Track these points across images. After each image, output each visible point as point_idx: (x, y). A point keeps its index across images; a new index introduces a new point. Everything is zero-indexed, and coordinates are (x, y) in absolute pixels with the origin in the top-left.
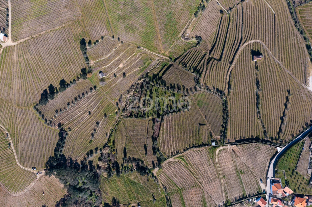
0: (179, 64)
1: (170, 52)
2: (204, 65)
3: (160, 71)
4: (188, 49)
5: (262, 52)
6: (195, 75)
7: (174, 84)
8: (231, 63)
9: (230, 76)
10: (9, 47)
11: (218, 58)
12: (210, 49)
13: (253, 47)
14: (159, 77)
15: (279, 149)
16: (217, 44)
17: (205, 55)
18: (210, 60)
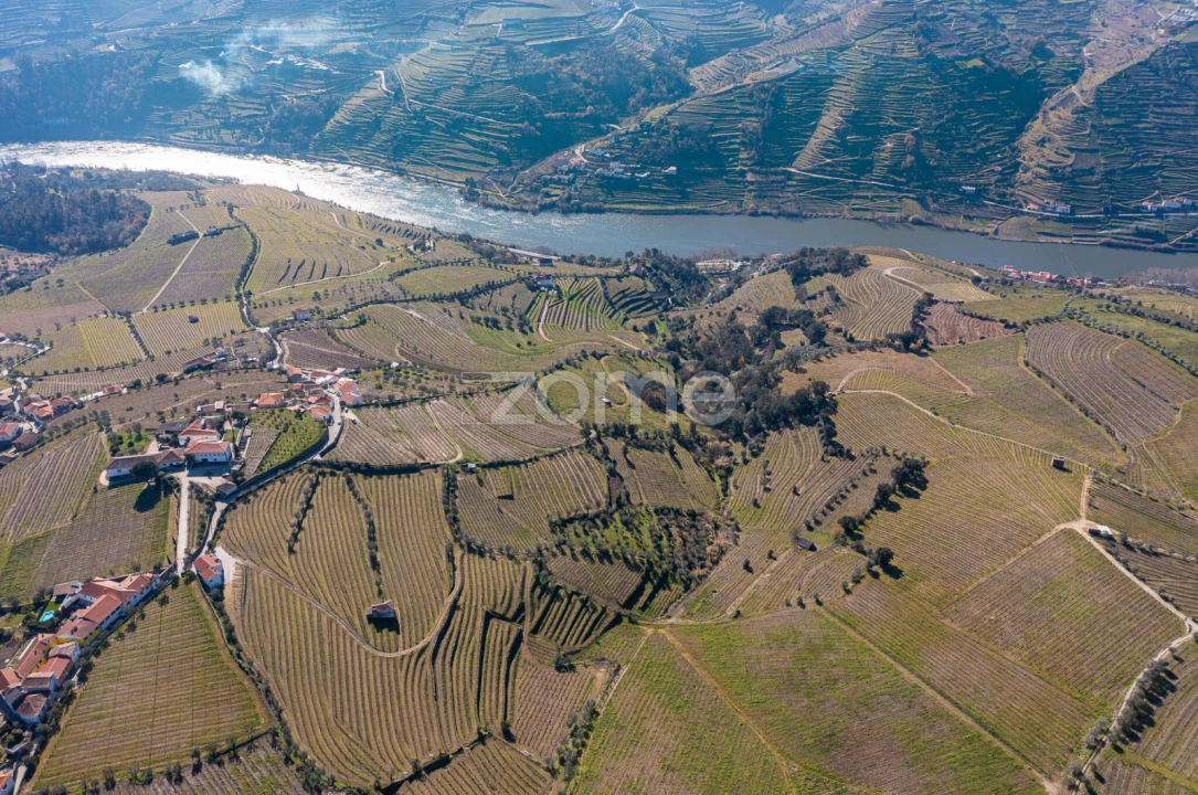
0: (604, 610)
1: (640, 634)
2: (532, 605)
3: (651, 597)
4: (589, 648)
5: (370, 629)
6: (553, 582)
7: (603, 563)
8: (455, 608)
9: (453, 580)
11: (494, 622)
12: (523, 647)
13: (396, 639)
14: (652, 582)
15: (317, 457)
17: (535, 631)
18: (518, 618)
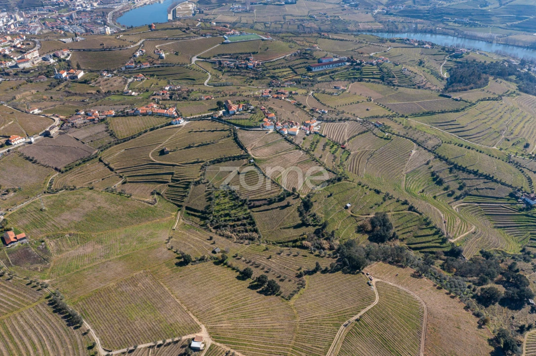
0: (183, 202)
1: (172, 212)
2: (180, 183)
3: (195, 216)
4: (166, 200)
5: (160, 150)
6: (192, 186)
7: (206, 199)
8: (173, 165)
9: (187, 164)
10: (210, 333)
11: (171, 175)
12: (162, 184)
13: (157, 156)
14: (202, 215)
16: (157, 180)
17: (169, 186)
18: (173, 180)
